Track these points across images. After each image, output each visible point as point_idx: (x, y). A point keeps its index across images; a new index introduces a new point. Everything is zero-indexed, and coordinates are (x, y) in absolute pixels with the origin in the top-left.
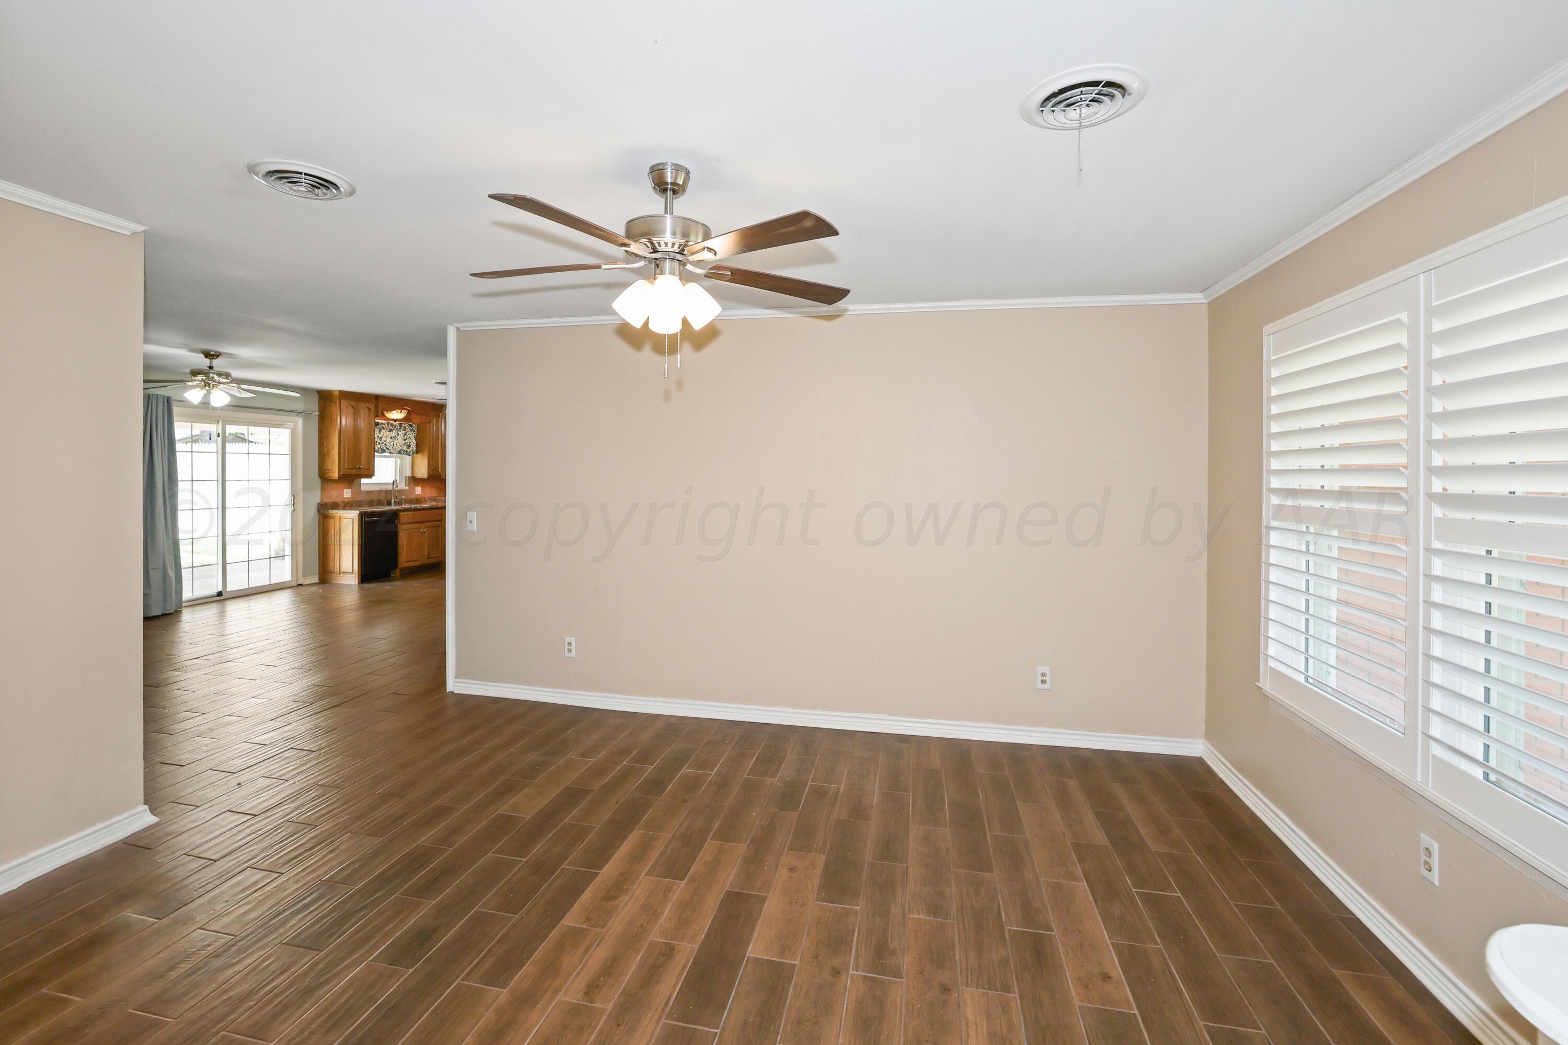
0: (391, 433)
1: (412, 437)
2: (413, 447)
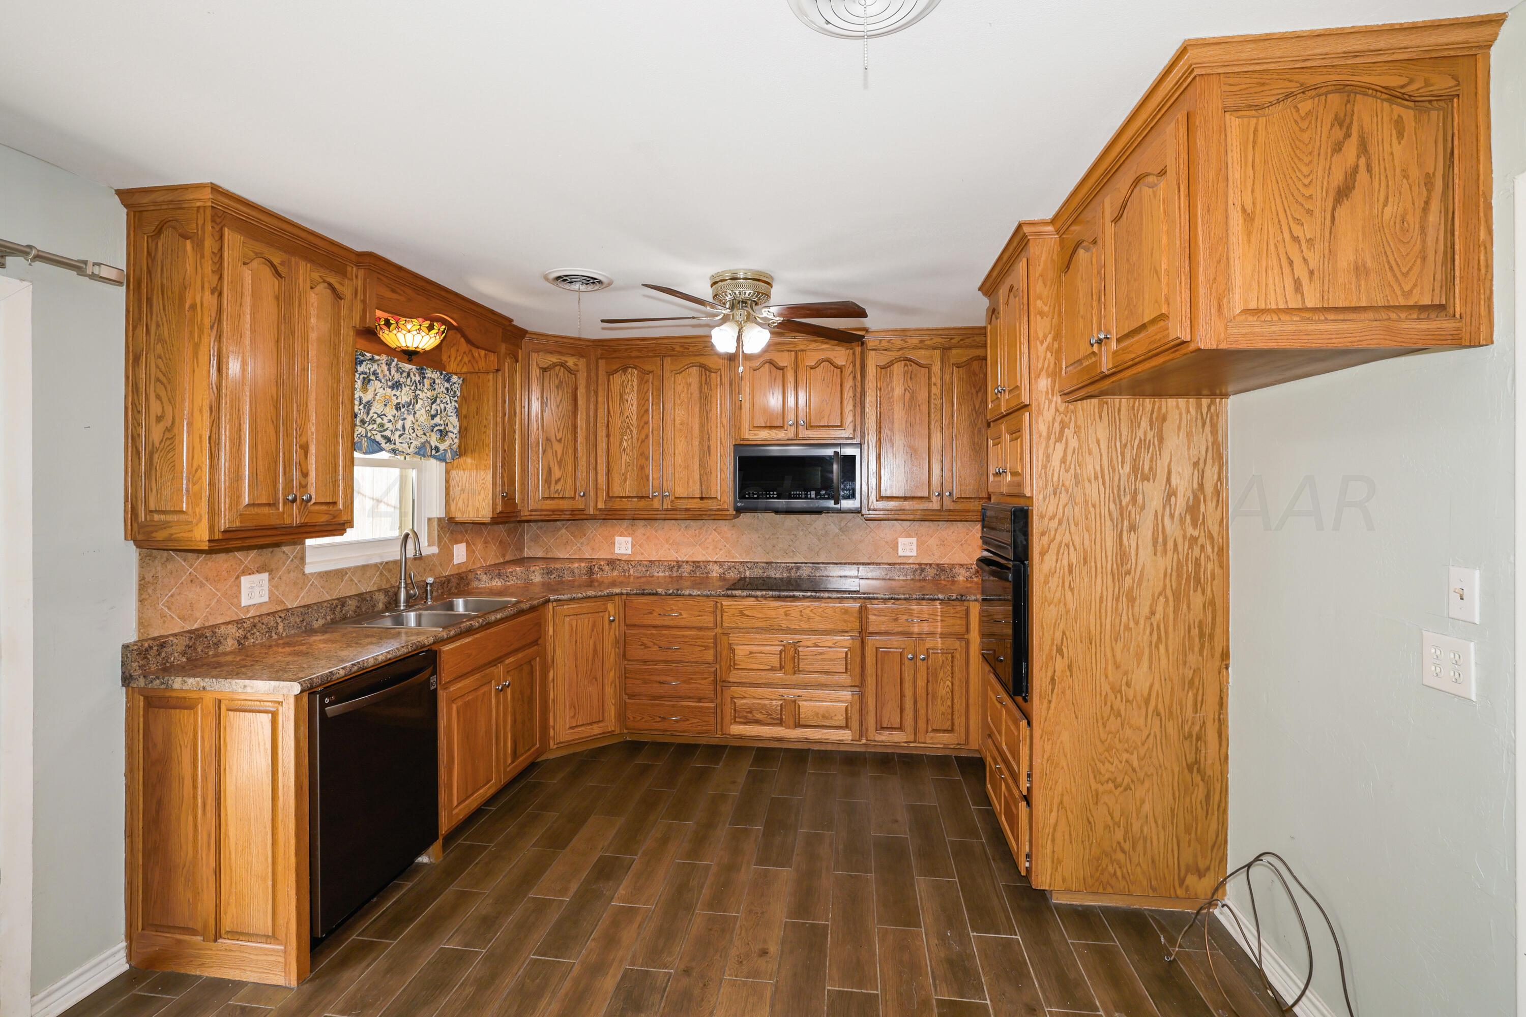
0: (398, 393)
1: (450, 407)
2: (453, 439)
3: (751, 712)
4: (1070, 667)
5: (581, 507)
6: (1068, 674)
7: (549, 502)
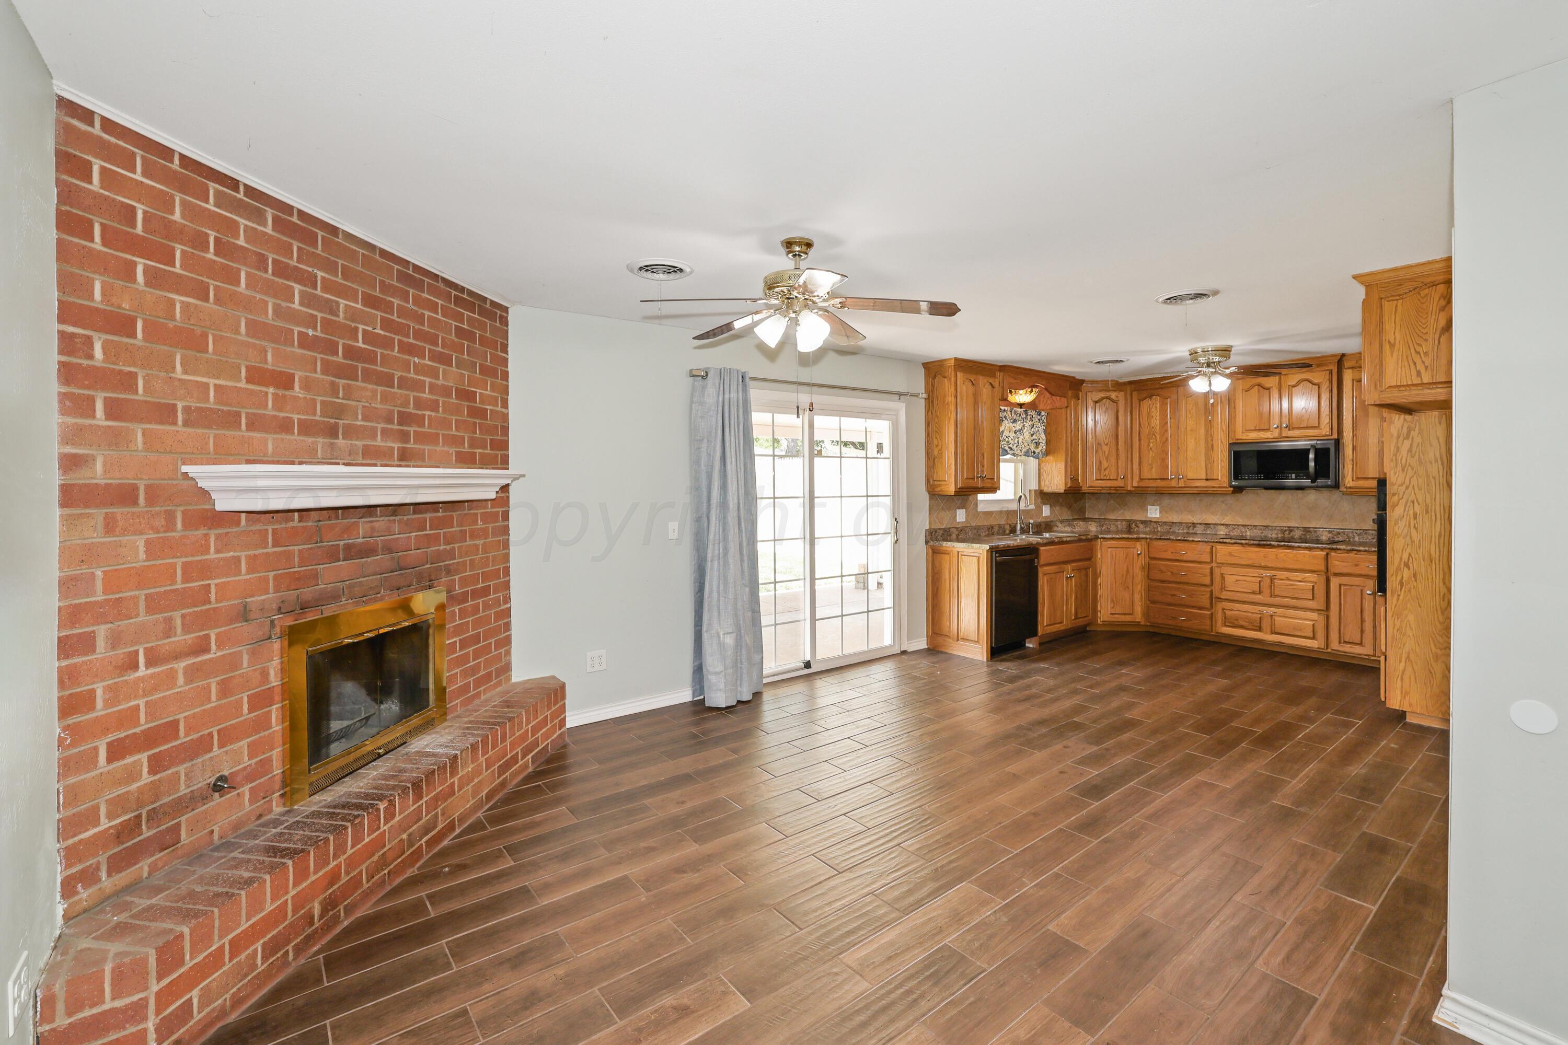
0: (1016, 425)
1: (1041, 429)
2: (1043, 447)
3: (1237, 620)
4: (1415, 575)
5: (1122, 485)
6: (1413, 579)
7: (1099, 482)
